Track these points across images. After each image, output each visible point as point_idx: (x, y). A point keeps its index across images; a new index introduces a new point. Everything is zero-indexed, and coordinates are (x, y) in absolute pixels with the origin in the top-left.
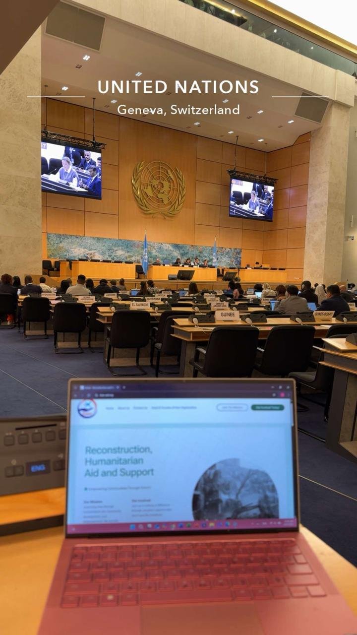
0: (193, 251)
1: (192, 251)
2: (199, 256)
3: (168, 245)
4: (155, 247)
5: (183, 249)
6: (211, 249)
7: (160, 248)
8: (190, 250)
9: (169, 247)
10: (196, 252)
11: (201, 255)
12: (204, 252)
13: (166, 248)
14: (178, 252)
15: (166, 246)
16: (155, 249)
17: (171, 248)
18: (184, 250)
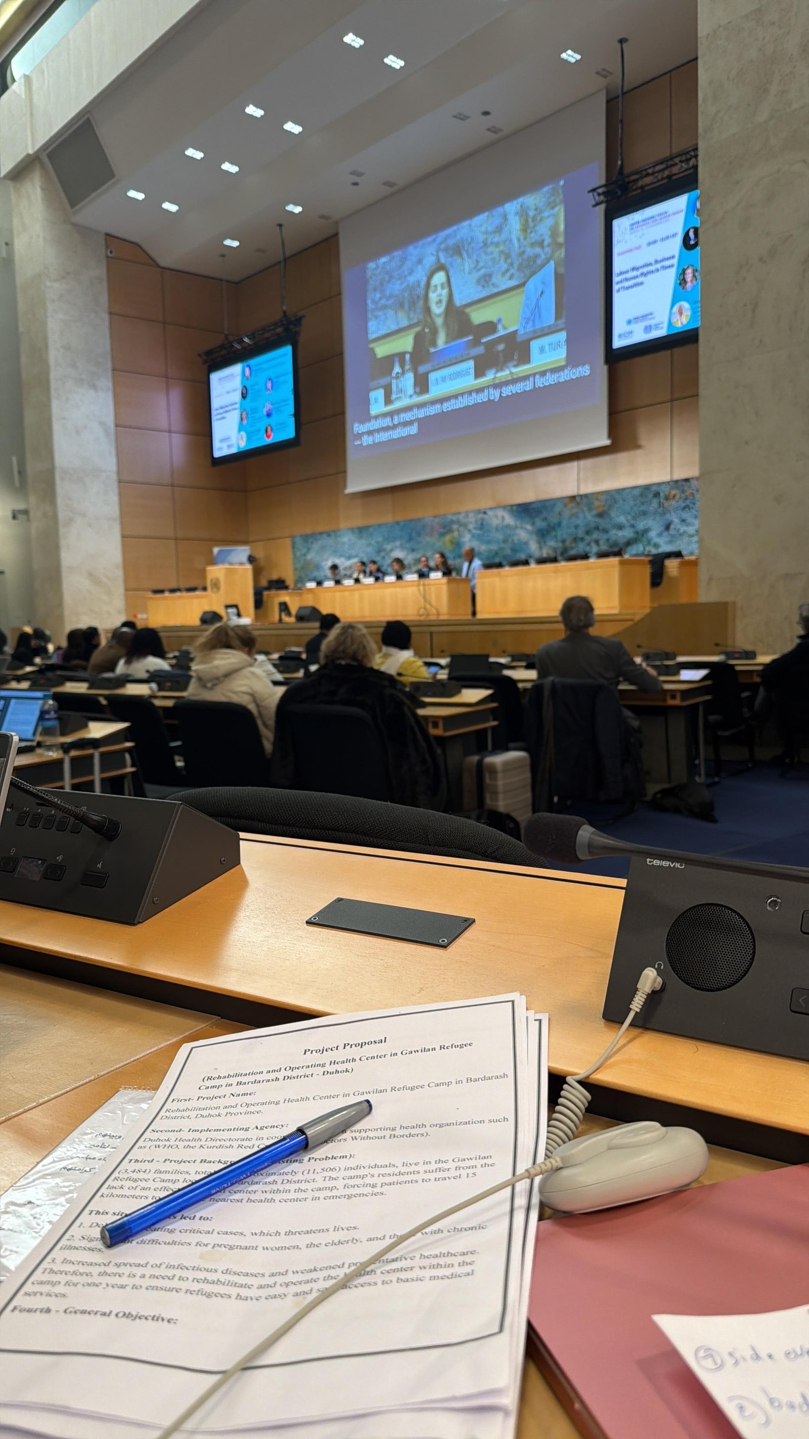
0: (576, 515)
1: (573, 516)
2: (597, 528)
3: (501, 513)
4: (471, 527)
5: (545, 514)
6: (642, 495)
7: (482, 526)
8: (567, 513)
9: (503, 518)
10: (585, 517)
11: (602, 523)
12: (613, 514)
13: (495, 522)
14: (529, 527)
15: (496, 516)
16: (470, 531)
17: (509, 520)
18: (545, 519)
